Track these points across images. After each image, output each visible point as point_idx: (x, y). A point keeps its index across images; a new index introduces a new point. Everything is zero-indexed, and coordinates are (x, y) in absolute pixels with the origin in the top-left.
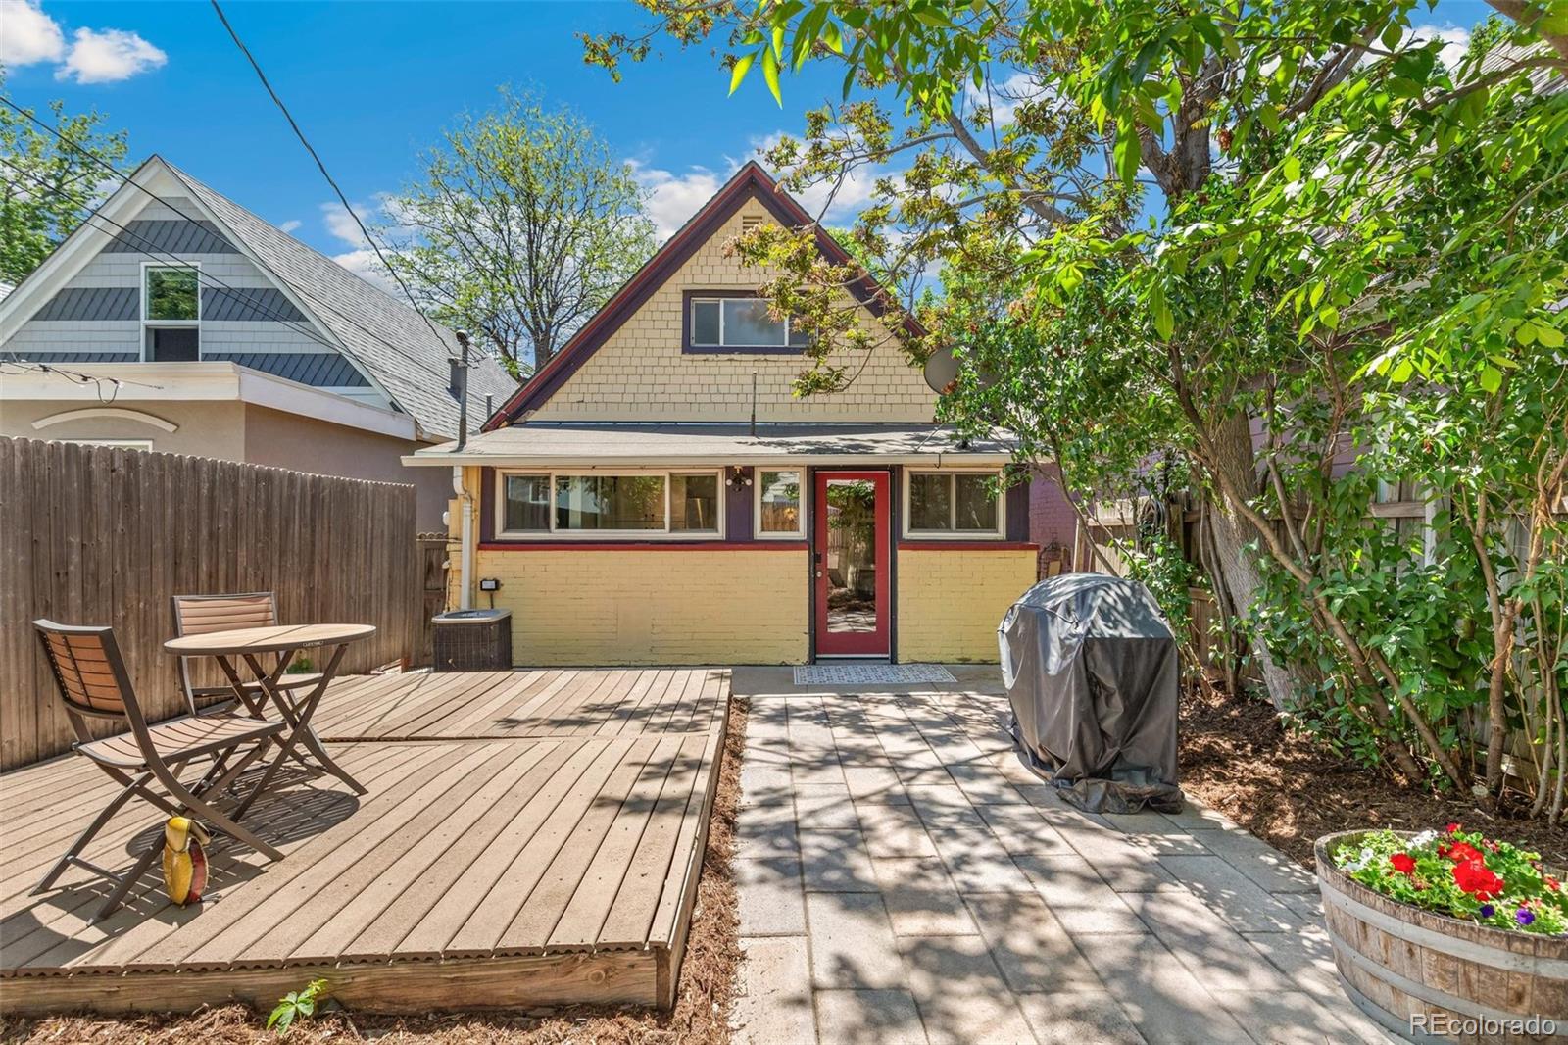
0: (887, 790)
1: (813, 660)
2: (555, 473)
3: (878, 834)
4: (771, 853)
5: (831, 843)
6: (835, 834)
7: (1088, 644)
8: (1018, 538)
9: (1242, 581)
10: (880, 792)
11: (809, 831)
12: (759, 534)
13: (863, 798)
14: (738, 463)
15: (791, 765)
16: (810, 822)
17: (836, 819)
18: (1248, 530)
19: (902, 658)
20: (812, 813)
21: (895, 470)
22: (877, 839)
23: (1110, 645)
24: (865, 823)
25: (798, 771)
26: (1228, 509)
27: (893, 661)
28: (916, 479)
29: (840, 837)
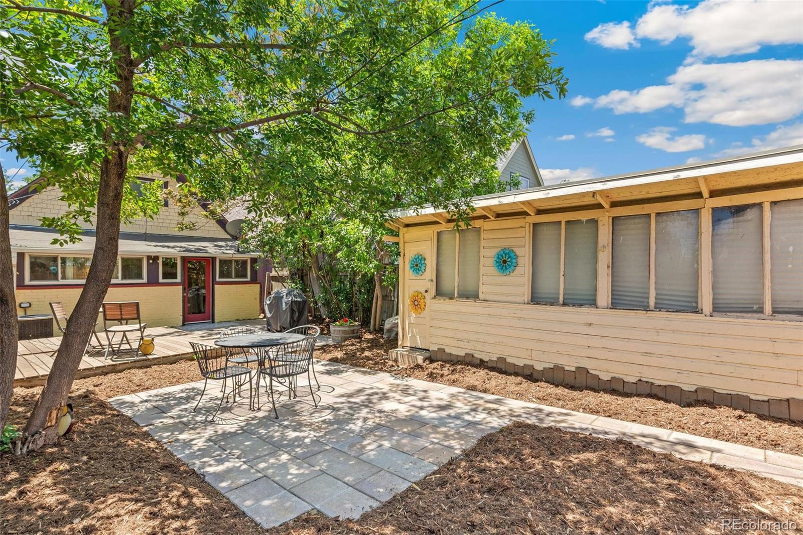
1: (184, 325)
2: (60, 256)
7: (292, 302)
8: (254, 281)
9: (316, 289)
12: (161, 280)
14: (153, 255)
18: (318, 278)
19: (216, 321)
21: (214, 259)
23: (296, 302)
26: (314, 274)
27: (213, 322)
28: (220, 261)
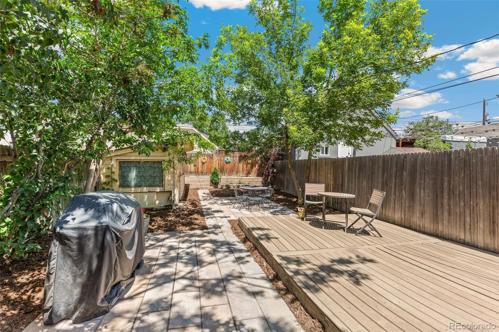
0: (201, 267)
3: (207, 253)
4: (234, 246)
5: (219, 250)
6: (219, 252)
10: (204, 266)
11: (226, 252)
13: (211, 263)
15: (240, 277)
16: (227, 254)
17: (219, 256)
20: (226, 256)
22: (208, 251)
24: (210, 255)
25: (236, 274)
29: (218, 251)
